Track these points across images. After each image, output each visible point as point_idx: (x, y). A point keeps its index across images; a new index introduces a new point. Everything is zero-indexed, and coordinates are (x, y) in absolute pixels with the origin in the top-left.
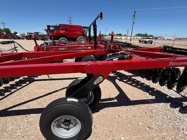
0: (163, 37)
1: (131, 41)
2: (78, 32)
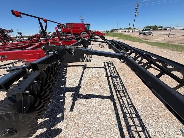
0: (173, 27)
1: (132, 34)
2: (81, 29)
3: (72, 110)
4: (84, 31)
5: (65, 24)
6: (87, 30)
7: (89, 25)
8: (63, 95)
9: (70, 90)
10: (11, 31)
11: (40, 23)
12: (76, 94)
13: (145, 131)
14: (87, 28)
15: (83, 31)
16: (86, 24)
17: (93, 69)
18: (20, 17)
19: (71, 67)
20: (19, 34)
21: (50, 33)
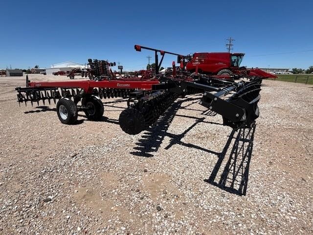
2: (220, 64)
3: (167, 148)
4: (226, 68)
5: (191, 55)
6: (233, 66)
7: (240, 55)
8: (161, 137)
9: (170, 135)
10: (113, 64)
11: (157, 56)
12: (176, 139)
13: (243, 186)
14: (234, 62)
15: (224, 69)
16: (235, 55)
17: (213, 124)
18: (140, 50)
19: (181, 117)
20: (119, 68)
21: (162, 68)
